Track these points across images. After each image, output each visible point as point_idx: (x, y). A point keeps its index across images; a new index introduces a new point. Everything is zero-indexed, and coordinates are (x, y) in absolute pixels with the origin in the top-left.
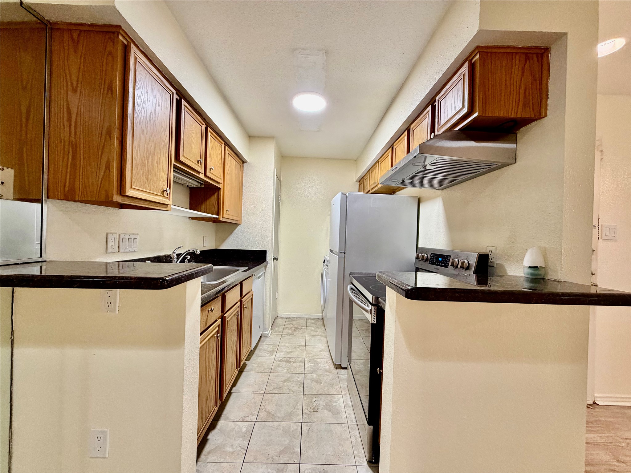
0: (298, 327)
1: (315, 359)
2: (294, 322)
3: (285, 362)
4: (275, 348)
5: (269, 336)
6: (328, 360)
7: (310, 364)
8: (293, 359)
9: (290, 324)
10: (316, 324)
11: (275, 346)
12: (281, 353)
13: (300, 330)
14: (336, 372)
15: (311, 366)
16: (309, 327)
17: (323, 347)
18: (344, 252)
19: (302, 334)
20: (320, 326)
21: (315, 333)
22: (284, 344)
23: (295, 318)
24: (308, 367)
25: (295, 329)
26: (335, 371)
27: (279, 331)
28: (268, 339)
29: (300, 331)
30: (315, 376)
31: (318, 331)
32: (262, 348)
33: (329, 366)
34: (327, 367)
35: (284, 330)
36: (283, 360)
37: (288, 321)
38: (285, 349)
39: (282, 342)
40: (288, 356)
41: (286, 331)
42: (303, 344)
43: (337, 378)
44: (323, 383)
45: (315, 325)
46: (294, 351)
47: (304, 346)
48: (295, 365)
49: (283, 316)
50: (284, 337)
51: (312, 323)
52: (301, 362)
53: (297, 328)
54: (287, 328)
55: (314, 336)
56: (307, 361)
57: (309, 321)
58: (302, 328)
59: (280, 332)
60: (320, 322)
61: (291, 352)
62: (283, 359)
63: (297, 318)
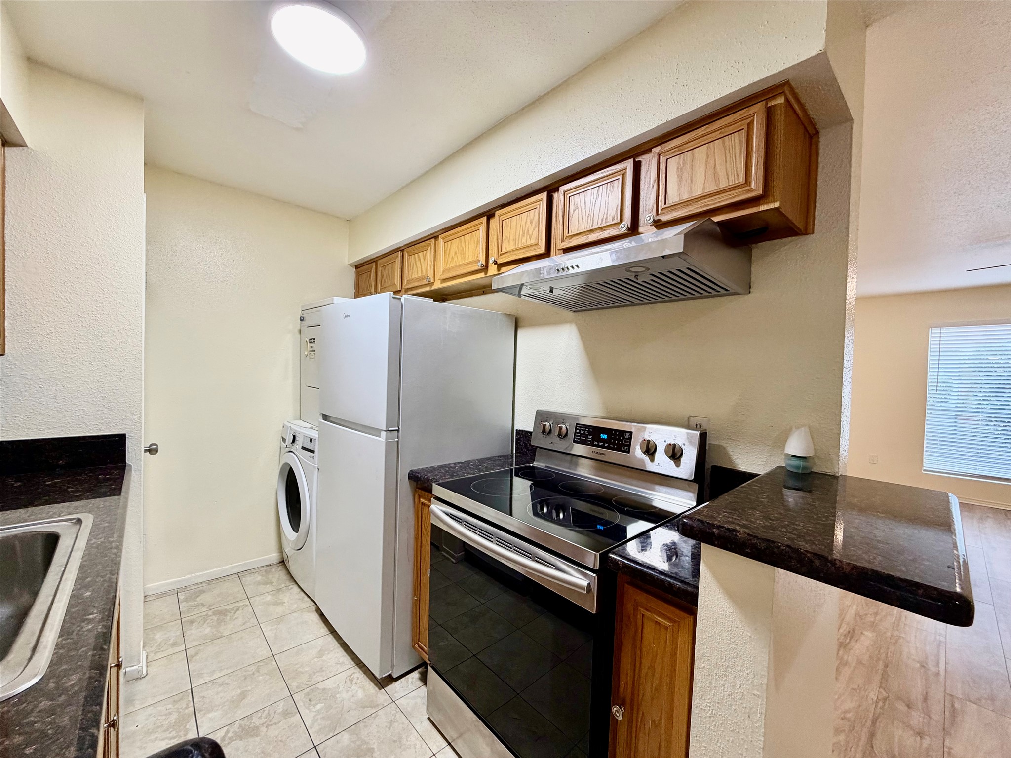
0: (226, 607)
1: (320, 686)
2: (206, 598)
3: (241, 739)
4: (184, 706)
5: (144, 672)
6: (350, 672)
7: (314, 706)
8: (260, 718)
9: (198, 606)
10: (272, 583)
11: (182, 699)
12: (210, 715)
13: (236, 616)
14: (385, 697)
15: (319, 712)
16: (257, 598)
17: (320, 642)
18: (397, 428)
19: (249, 625)
20: (283, 585)
21: (280, 610)
22: (208, 679)
23: (202, 583)
24: (315, 720)
25: (222, 617)
26: (381, 696)
27: (171, 641)
28: (141, 686)
29: (236, 618)
30: (345, 738)
31: (286, 600)
32: (134, 728)
33: (363, 688)
34: (360, 694)
35: (187, 633)
36: (230, 735)
37: (186, 600)
38: (217, 693)
39: (200, 675)
40: (240, 714)
41: (193, 632)
42: (265, 653)
43: (398, 716)
44: (375, 746)
45: (269, 588)
46: (249, 688)
47: (272, 660)
48: (273, 732)
49: (163, 590)
50: (197, 654)
51: (259, 583)
52: (286, 714)
53: (222, 613)
54: (192, 622)
55: (281, 619)
56: (302, 704)
57: (248, 579)
58: (239, 607)
59: (174, 644)
60: (279, 574)
61: (243, 695)
62: (227, 732)
63: (209, 582)
